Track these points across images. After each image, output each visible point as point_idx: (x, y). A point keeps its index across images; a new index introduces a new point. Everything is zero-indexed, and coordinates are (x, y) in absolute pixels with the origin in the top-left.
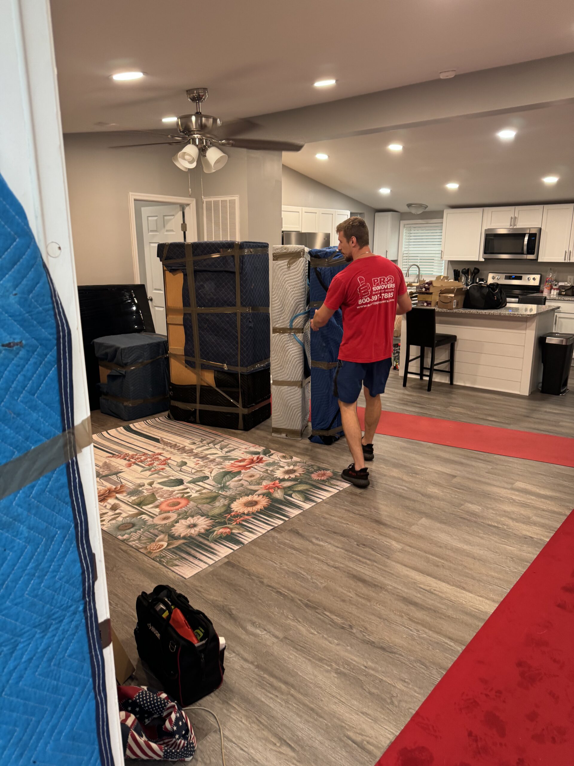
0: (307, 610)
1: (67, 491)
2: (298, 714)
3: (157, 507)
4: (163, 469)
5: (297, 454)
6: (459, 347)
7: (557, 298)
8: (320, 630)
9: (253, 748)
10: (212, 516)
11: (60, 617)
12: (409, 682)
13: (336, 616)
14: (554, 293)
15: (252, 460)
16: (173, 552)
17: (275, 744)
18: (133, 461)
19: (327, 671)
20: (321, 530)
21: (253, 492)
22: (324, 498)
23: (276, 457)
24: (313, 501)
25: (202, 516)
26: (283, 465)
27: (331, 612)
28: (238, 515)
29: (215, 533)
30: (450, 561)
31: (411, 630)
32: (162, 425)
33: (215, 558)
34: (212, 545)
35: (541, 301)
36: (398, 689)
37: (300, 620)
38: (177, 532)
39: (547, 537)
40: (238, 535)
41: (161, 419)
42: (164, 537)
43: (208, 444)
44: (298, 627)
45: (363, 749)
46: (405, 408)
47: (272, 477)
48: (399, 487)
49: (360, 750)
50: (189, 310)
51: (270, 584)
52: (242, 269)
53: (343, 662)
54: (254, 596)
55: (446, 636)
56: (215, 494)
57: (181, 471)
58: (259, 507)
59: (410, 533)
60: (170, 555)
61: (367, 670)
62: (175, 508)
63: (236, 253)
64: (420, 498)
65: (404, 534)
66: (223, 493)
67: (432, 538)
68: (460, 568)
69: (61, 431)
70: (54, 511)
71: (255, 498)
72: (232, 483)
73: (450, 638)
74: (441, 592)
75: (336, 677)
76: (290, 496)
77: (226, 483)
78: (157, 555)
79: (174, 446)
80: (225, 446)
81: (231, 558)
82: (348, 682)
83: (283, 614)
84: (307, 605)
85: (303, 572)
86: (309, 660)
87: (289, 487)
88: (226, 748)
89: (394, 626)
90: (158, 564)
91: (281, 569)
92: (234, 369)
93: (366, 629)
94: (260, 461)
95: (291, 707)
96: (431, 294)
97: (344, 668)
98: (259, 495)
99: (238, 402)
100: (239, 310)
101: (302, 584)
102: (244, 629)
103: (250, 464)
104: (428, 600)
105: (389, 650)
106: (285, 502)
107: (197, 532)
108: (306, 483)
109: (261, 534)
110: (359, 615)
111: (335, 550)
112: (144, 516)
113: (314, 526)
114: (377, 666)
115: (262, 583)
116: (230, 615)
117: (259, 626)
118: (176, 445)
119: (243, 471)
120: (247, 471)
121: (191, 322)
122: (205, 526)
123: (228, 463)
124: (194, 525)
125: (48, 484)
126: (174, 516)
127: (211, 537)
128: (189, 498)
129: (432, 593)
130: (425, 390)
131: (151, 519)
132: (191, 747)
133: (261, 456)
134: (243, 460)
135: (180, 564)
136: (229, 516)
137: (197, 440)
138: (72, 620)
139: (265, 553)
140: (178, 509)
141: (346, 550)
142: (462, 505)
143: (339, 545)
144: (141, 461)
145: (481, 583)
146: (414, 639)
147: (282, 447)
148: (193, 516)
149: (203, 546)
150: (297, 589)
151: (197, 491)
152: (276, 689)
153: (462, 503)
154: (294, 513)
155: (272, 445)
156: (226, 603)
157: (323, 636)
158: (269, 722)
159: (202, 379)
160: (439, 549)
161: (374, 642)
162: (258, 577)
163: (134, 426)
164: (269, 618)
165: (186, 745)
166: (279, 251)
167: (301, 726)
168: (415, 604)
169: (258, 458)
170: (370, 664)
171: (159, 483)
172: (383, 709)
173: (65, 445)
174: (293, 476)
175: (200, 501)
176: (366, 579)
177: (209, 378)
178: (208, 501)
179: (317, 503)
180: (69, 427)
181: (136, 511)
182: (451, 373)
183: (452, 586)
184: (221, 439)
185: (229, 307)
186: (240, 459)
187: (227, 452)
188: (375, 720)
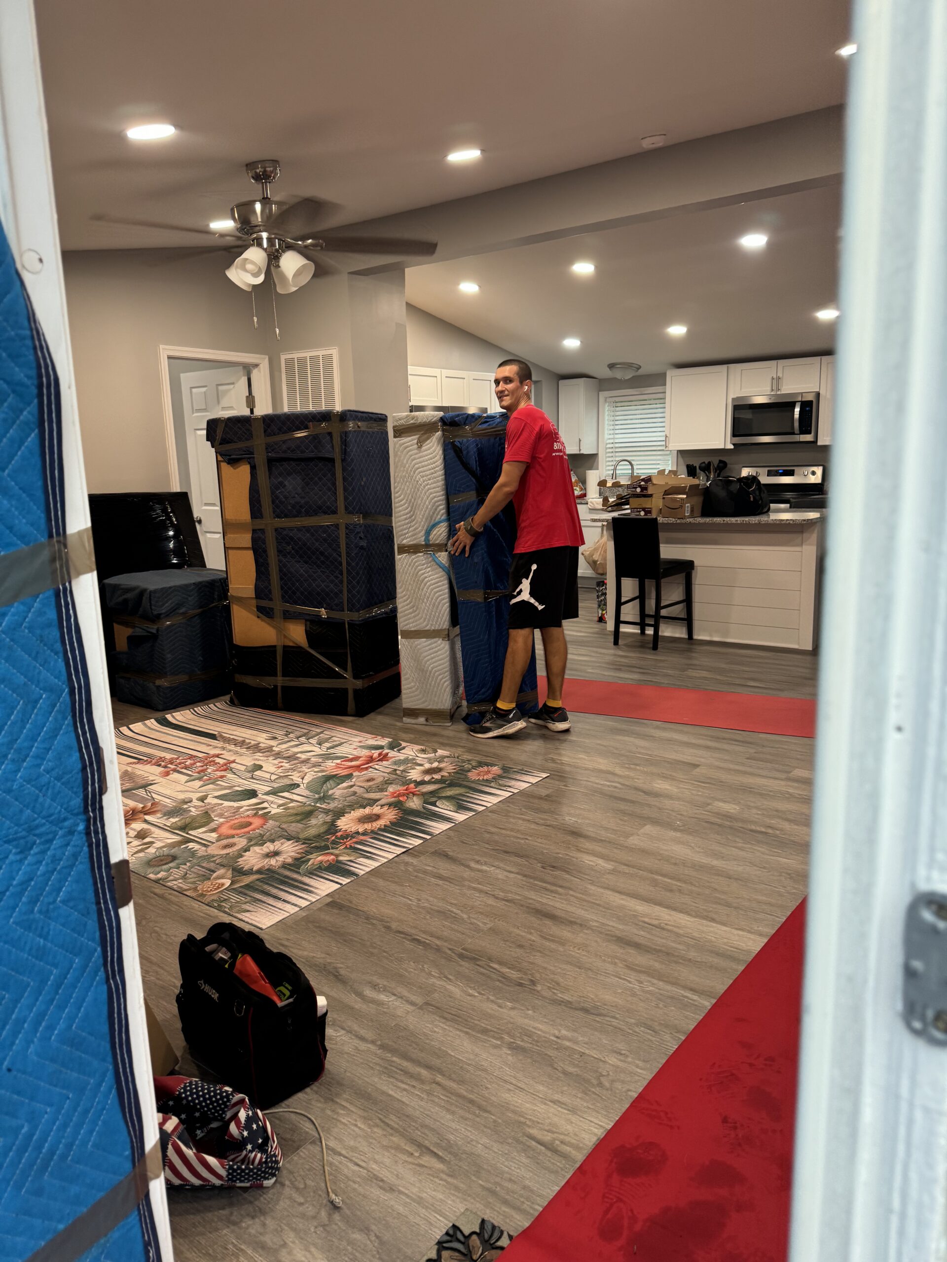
0: (463, 963)
1: (56, 633)
2: (448, 1110)
3: (213, 830)
4: (222, 777)
5: (443, 745)
6: (699, 579)
8: (483, 990)
9: (376, 1162)
10: (305, 839)
11: (48, 834)
12: (628, 1053)
13: (509, 968)
15: (371, 757)
16: (241, 892)
17: (412, 1154)
18: (173, 767)
19: (496, 1047)
20: (484, 850)
21: (373, 802)
22: (489, 805)
23: (410, 751)
24: (470, 810)
25: (289, 840)
26: (422, 763)
27: (501, 963)
28: (347, 836)
29: (310, 863)
30: (691, 884)
31: (630, 982)
32: (221, 714)
33: (310, 898)
34: (306, 880)
36: (610, 1064)
37: (450, 977)
38: (247, 864)
40: (349, 863)
41: (217, 706)
42: (226, 873)
43: (298, 738)
44: (448, 987)
45: (555, 1151)
46: (617, 675)
47: (404, 780)
48: (608, 783)
49: (549, 1153)
50: (260, 524)
51: (401, 930)
52: (345, 452)
53: (520, 1033)
54: (375, 948)
55: (685, 987)
56: (310, 808)
57: (252, 778)
58: (381, 823)
59: (627, 847)
60: (235, 898)
61: (559, 1041)
62: (243, 830)
63: (335, 428)
64: (641, 797)
65: (616, 848)
66: (322, 806)
67: (661, 852)
68: (707, 892)
69: (46, 535)
70: (37, 661)
71: (376, 810)
72: (338, 791)
73: (692, 990)
74: (678, 927)
75: (509, 1054)
76: (434, 804)
77: (328, 791)
78: (215, 897)
79: (242, 743)
80: (327, 740)
81: (337, 896)
82: (529, 1060)
83: (423, 970)
84: (461, 956)
85: (455, 910)
86: (467, 1033)
87: (432, 793)
88: (331, 1164)
89: (602, 978)
90: (216, 911)
91: (418, 907)
92: (337, 615)
93: (558, 984)
94: (384, 758)
95: (436, 1100)
96: (651, 496)
97: (523, 1041)
98: (382, 806)
99: (346, 670)
100: (342, 519)
101: (453, 926)
102: (360, 994)
103: (368, 763)
104: (656, 939)
105: (595, 1012)
106: (425, 814)
107: (279, 863)
108: (460, 786)
109: (386, 860)
110: (545, 965)
111: (507, 877)
112: (191, 845)
113: (473, 845)
114: (576, 1034)
115: (388, 928)
116: (336, 976)
117: (385, 990)
118: (244, 741)
119: (355, 774)
120: (363, 773)
121: (265, 544)
122: (293, 854)
123: (330, 764)
124: (276, 854)
125: (27, 616)
126: (242, 842)
127: (303, 868)
128: (266, 817)
129: (663, 929)
130: (649, 648)
131: (204, 848)
132: (272, 1162)
133: (386, 751)
134: (356, 758)
135: (253, 910)
136: (333, 838)
137: (280, 733)
138: (68, 845)
139: (393, 887)
140: (249, 832)
141: (525, 876)
142: (708, 804)
143: (513, 870)
144: (186, 768)
145: (741, 912)
146: (634, 995)
147: (418, 737)
148: (273, 841)
149: (290, 881)
150: (446, 933)
151: (279, 806)
152: (411, 1076)
153: (709, 801)
154: (438, 827)
155: (404, 736)
156: (329, 961)
157: (488, 998)
158: (401, 1123)
159: (285, 637)
160: (673, 866)
161: (570, 1003)
162: (382, 921)
163: (173, 717)
164: (400, 979)
165: (264, 1160)
166: (402, 422)
167: (454, 1125)
168: (637, 946)
169: (380, 754)
170: (564, 1032)
171: (216, 797)
172: (586, 1094)
173: (53, 560)
174: (437, 776)
175: (284, 819)
176: (557, 914)
177: (297, 633)
178: (298, 818)
179: (478, 813)
180: (58, 534)
181: (177, 838)
182: (688, 621)
183: (695, 917)
184: (319, 731)
185: (327, 516)
186: (351, 757)
187: (328, 749)
188: (573, 1111)
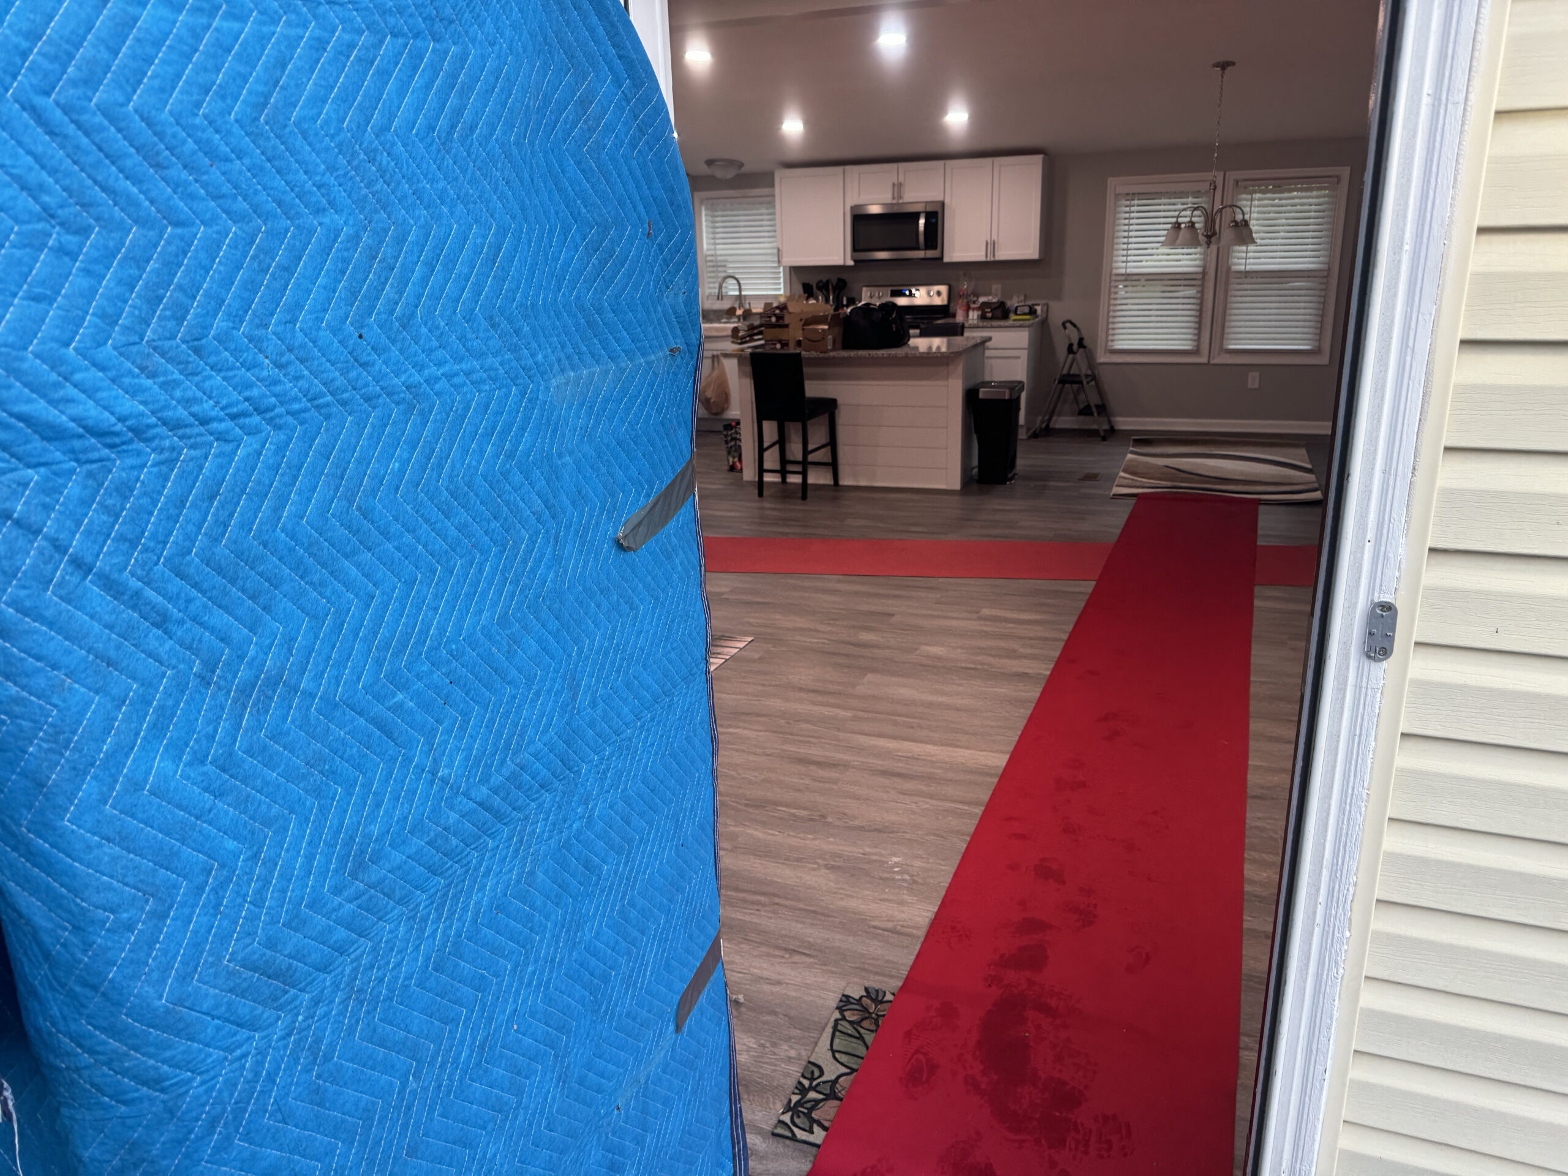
0: (750, 811)
2: (798, 922)
6: (843, 418)
7: (981, 324)
8: (781, 829)
12: (928, 856)
13: (795, 808)
14: (974, 315)
17: (782, 956)
27: (785, 806)
30: (926, 719)
31: (907, 804)
35: (956, 330)
37: (746, 823)
39: (1046, 669)
45: (899, 933)
48: (814, 640)
49: (895, 935)
53: (830, 856)
59: (858, 696)
61: (865, 856)
64: (852, 650)
65: (848, 698)
67: (889, 696)
68: (944, 724)
73: (961, 802)
74: (929, 756)
75: (828, 873)
82: (848, 874)
86: (783, 864)
89: (880, 804)
95: (784, 916)
96: (787, 326)
97: (835, 861)
104: (914, 770)
105: (886, 831)
110: (826, 801)
114: (878, 850)
129: (916, 759)
130: (797, 499)
142: (916, 649)
143: (761, 729)
145: (979, 736)
152: (752, 903)
153: (914, 646)
157: (789, 835)
158: (761, 937)
160: (905, 707)
161: (862, 827)
167: (807, 931)
168: (899, 775)
170: (866, 849)
172: (908, 891)
176: (819, 761)
182: (833, 465)
188: (902, 903)
